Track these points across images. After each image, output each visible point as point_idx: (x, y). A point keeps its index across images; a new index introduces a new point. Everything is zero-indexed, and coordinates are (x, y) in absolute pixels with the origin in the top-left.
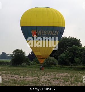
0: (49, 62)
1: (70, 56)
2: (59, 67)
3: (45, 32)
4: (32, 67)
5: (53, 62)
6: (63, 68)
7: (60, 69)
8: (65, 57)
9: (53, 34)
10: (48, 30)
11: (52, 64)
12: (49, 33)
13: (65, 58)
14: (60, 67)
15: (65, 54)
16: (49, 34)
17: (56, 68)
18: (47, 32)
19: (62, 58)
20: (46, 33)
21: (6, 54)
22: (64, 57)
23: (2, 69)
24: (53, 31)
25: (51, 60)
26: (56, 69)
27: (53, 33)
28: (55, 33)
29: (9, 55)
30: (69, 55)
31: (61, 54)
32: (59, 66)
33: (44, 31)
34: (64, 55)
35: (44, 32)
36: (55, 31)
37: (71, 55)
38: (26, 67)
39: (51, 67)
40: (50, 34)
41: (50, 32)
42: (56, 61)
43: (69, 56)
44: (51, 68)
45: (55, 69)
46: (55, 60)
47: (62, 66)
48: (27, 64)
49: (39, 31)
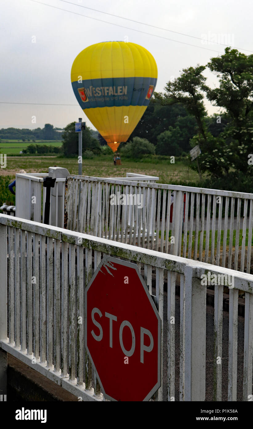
0: (138, 148)
1: (181, 136)
2: (155, 158)
3: (98, 90)
4: (104, 160)
5: (145, 148)
6: (163, 161)
7: (158, 163)
8: (172, 137)
9: (116, 94)
10: (102, 86)
11: (143, 152)
12: (106, 91)
13: (170, 140)
14: (159, 158)
15: (170, 131)
16: (106, 94)
17: (150, 160)
18: (101, 90)
19: (164, 140)
20: (100, 92)
21: (54, 127)
22: (168, 137)
23: (44, 163)
24: (114, 87)
25: (141, 144)
26: (150, 162)
27: (115, 92)
28: (119, 91)
29: (60, 129)
30: (179, 133)
31: (163, 131)
32: (158, 156)
33: (95, 88)
34: (168, 133)
35: (95, 90)
36: (119, 88)
37: (184, 134)
38: (92, 158)
39: (141, 158)
40: (108, 93)
41: (108, 90)
42: (152, 147)
43: (179, 135)
44: (142, 160)
45: (148, 162)
46: (150, 144)
47: (162, 156)
48: (95, 153)
49: (88, 89)
